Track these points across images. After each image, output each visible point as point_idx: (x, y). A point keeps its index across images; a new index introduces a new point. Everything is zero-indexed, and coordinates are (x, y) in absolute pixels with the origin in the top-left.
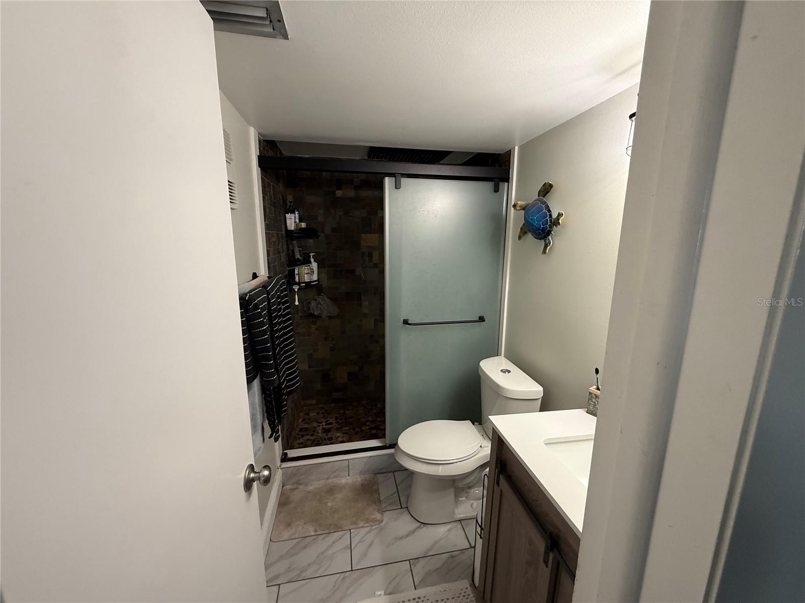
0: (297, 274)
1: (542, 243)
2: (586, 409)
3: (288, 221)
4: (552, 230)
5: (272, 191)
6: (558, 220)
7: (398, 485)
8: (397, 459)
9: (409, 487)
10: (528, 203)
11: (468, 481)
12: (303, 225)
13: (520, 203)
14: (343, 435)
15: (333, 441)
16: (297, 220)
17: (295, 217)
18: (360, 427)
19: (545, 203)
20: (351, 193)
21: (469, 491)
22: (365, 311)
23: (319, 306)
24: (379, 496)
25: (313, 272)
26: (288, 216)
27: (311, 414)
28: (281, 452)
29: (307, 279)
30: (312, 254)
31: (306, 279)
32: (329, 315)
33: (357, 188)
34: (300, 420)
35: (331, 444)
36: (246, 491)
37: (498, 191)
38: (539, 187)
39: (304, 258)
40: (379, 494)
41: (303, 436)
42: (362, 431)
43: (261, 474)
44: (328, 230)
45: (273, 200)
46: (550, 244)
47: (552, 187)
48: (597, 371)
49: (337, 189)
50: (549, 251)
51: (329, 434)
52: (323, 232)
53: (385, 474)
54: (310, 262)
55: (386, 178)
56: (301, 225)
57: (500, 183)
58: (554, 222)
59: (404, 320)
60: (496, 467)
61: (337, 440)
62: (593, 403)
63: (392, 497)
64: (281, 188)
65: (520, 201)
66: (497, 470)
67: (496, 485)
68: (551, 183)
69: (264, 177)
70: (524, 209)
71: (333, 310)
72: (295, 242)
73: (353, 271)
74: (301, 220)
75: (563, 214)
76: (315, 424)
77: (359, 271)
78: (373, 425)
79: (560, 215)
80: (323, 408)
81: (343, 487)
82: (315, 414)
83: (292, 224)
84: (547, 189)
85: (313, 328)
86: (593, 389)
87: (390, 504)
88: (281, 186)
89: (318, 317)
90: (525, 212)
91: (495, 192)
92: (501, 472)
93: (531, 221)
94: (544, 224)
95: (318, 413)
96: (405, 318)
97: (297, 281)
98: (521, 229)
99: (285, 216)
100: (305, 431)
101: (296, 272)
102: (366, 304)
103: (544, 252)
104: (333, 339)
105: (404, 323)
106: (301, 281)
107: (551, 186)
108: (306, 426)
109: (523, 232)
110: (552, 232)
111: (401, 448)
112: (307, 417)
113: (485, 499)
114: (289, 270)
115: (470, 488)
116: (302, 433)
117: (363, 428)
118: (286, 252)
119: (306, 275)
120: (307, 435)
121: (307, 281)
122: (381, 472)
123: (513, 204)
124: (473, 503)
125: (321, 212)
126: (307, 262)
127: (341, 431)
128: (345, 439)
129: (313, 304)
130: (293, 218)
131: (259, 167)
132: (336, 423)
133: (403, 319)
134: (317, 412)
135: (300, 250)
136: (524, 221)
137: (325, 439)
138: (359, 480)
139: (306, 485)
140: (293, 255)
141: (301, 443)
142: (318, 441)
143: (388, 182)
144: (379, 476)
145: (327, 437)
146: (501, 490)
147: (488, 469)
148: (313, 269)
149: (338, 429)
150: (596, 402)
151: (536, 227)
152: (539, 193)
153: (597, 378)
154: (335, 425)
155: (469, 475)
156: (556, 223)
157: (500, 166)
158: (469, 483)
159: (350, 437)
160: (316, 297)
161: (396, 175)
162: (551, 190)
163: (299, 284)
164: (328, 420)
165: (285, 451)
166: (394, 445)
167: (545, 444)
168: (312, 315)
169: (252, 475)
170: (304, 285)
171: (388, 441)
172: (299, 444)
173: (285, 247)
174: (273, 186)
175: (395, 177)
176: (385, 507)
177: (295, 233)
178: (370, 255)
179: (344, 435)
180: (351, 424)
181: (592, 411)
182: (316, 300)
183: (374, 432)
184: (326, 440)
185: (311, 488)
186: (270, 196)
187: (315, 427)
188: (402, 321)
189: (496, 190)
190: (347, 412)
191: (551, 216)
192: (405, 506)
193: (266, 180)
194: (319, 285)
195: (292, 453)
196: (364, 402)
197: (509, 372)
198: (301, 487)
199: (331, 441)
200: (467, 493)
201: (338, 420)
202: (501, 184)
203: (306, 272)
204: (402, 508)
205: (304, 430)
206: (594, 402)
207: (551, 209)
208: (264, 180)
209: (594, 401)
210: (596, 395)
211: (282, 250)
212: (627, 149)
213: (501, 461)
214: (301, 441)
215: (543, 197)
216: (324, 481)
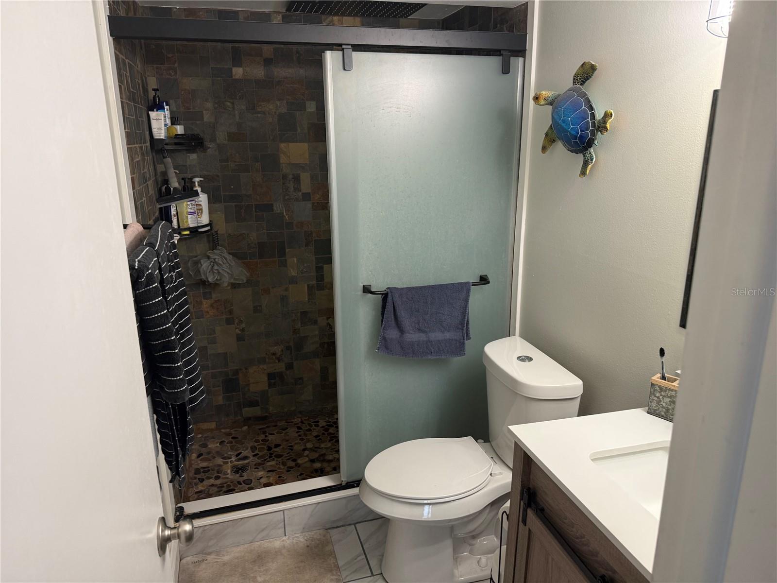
0: (174, 215)
1: (580, 158)
2: (647, 408)
3: (155, 125)
4: (596, 139)
5: (128, 74)
6: (605, 122)
7: (363, 544)
8: (364, 502)
9: (382, 543)
10: (558, 93)
11: (471, 527)
12: (179, 129)
13: (544, 93)
14: (268, 475)
15: (252, 485)
16: (168, 121)
17: (165, 117)
18: (294, 460)
19: (584, 95)
20: (259, 72)
21: (473, 542)
22: (293, 273)
23: (216, 267)
24: (337, 561)
25: (201, 210)
26: (153, 114)
27: (211, 446)
28: (174, 506)
29: (191, 222)
30: (197, 180)
31: (189, 222)
32: (233, 281)
33: (268, 62)
34: (194, 456)
35: (251, 489)
36: (160, 556)
37: (509, 73)
38: (575, 68)
39: (184, 189)
40: (335, 558)
41: (202, 480)
42: (298, 465)
43: (180, 530)
44: (221, 136)
45: (132, 90)
46: (592, 160)
47: (596, 70)
48: (662, 352)
49: (234, 66)
50: (590, 171)
51: (245, 474)
52: (213, 139)
53: (340, 529)
54: (196, 194)
55: (328, 52)
56: (176, 130)
57: (511, 57)
58: (598, 127)
59: (364, 286)
60: (521, 499)
61: (260, 484)
62: (656, 399)
63: (356, 561)
64: (139, 66)
65: (544, 90)
66: (522, 503)
67: (521, 524)
68: (593, 63)
69: (118, 53)
70: (551, 103)
71: (241, 273)
72: (169, 160)
73: (269, 207)
74: (174, 121)
75: (611, 115)
76: (219, 461)
77: (278, 207)
78: (314, 455)
79: (607, 115)
80: (229, 434)
81: (278, 552)
82: (218, 444)
83: (161, 129)
84: (586, 73)
85: (206, 304)
86: (656, 378)
87: (355, 571)
88: (139, 63)
89: (215, 285)
90: (553, 110)
91: (503, 73)
92: (528, 505)
93: (563, 125)
94: (583, 129)
95: (222, 443)
96: (366, 283)
97: (176, 227)
98: (547, 135)
99: (148, 116)
100: (204, 472)
101: (173, 211)
102: (292, 261)
103: (583, 173)
104: (241, 322)
105: (364, 292)
106: (182, 227)
107: (593, 68)
108: (205, 464)
109: (550, 140)
110: (596, 142)
111: (371, 484)
112: (203, 450)
113: (504, 547)
114: (161, 209)
115: (474, 537)
116: (198, 476)
117: (299, 461)
118: (154, 178)
119: (189, 216)
120: (209, 478)
121: (191, 226)
122: (335, 525)
123: (532, 95)
124: (480, 558)
125: (209, 105)
126: (188, 192)
127: (264, 469)
128: (271, 480)
129: (205, 265)
130: (163, 118)
131: (111, 35)
132: (254, 456)
133: (361, 285)
134: (220, 441)
135: (176, 173)
136: (551, 123)
137: (239, 483)
138: (302, 540)
139: (218, 553)
140: (166, 182)
141: (200, 492)
142: (229, 486)
143: (331, 59)
144: (332, 532)
145: (241, 479)
146: (530, 530)
147: (508, 504)
148: (200, 205)
149: (257, 466)
150: (661, 397)
151: (570, 133)
152: (574, 79)
153: (662, 362)
154: (252, 460)
155: (476, 517)
156: (602, 127)
157: (511, 29)
158: (474, 531)
159: (280, 477)
160: (209, 253)
161: (344, 47)
162: (594, 75)
163: (179, 231)
164: (241, 453)
165: (179, 505)
166: (357, 482)
167: (592, 460)
168: (204, 283)
169: (167, 533)
170: (187, 232)
171: (344, 476)
172: (197, 493)
173: (151, 168)
174: (130, 66)
175: (343, 50)
176: (347, 576)
177: (166, 144)
178: (297, 179)
179: (270, 474)
180: (280, 456)
181: (655, 410)
182: (209, 257)
183: (317, 465)
184: (241, 484)
185: (226, 558)
186: (128, 84)
187: (220, 466)
188: (361, 289)
189: (506, 69)
190: (270, 438)
191: (593, 116)
192: (379, 572)
193: (121, 56)
194: (213, 232)
195: (191, 507)
196: (297, 420)
197: (530, 359)
198: (210, 558)
199: (249, 485)
200: (470, 545)
201: (257, 452)
202: (513, 60)
203: (189, 211)
204: (373, 575)
205: (202, 470)
206: (658, 398)
207: (594, 106)
208: (118, 56)
209: (657, 395)
210: (660, 387)
211: (148, 175)
212: (707, 21)
213: (529, 489)
214: (200, 488)
215: (581, 84)
216: (246, 546)
